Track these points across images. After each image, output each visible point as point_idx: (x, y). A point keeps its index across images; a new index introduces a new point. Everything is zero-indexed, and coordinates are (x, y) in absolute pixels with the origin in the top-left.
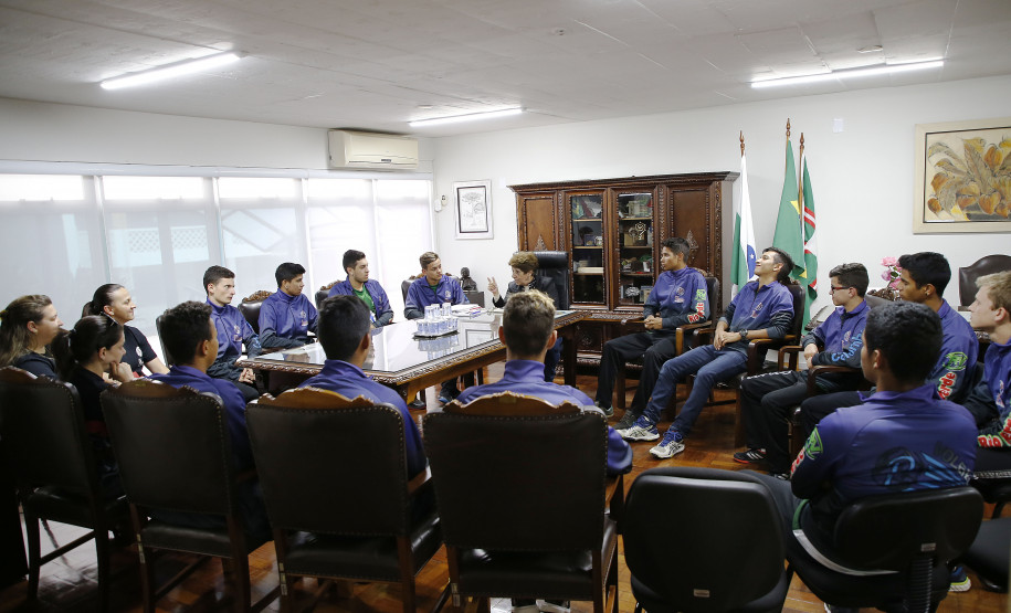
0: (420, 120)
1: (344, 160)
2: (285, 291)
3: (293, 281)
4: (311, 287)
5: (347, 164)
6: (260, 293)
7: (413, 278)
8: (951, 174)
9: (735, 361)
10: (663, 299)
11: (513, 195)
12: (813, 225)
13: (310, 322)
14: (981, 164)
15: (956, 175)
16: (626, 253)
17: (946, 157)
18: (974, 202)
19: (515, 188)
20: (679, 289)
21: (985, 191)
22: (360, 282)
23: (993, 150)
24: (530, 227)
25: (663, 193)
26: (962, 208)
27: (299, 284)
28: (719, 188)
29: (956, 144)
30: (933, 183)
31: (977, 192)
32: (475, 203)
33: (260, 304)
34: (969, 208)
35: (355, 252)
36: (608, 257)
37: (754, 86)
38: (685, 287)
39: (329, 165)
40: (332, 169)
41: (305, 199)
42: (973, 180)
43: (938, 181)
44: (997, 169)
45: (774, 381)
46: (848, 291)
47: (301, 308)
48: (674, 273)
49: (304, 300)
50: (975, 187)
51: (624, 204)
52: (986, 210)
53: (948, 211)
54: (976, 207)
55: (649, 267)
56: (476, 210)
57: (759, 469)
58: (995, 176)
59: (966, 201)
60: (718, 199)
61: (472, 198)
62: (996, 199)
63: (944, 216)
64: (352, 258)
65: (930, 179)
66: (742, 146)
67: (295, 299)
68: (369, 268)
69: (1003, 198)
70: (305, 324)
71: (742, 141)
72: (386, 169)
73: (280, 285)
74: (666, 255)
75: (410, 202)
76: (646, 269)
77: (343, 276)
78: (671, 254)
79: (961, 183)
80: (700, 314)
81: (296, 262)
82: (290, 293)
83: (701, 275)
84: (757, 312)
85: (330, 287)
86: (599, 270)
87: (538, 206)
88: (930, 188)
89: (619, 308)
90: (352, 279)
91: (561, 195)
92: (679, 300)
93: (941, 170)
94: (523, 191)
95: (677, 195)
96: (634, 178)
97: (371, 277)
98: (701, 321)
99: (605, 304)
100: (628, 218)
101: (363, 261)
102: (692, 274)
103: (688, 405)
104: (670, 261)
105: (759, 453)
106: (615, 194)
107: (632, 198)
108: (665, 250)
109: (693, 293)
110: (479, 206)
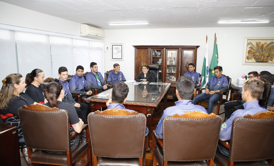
1: (86, 34)
7: (108, 72)
8: (253, 50)
11: (134, 49)
14: (259, 48)
15: (254, 51)
17: (252, 46)
18: (257, 57)
21: (260, 55)
23: (263, 45)
26: (254, 59)
29: (254, 43)
31: (258, 55)
34: (256, 59)
36: (164, 67)
39: (81, 35)
42: (257, 52)
43: (249, 52)
44: (263, 50)
50: (258, 54)
52: (260, 60)
53: (251, 59)
54: (258, 59)
58: (262, 51)
59: (256, 57)
60: (196, 53)
61: (117, 49)
62: (263, 57)
63: (250, 61)
65: (247, 51)
69: (264, 57)
71: (207, 38)
76: (173, 72)
79: (255, 53)
80: (200, 84)
88: (247, 53)
93: (250, 49)
99: (162, 81)
106: (166, 50)
110: (119, 51)
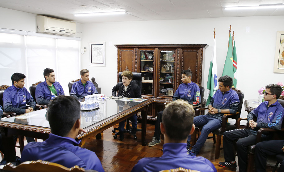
0: (80, 14)
1: (44, 29)
2: (15, 86)
3: (20, 82)
4: (28, 84)
5: (45, 31)
6: (3, 86)
7: (73, 81)
9: (217, 123)
10: (182, 95)
11: (116, 49)
12: (236, 67)
13: (27, 100)
16: (163, 75)
19: (117, 46)
20: (189, 91)
22: (51, 82)
24: (123, 62)
25: (179, 51)
27: (22, 83)
28: (202, 51)
30: (282, 54)
32: (98, 51)
33: (3, 91)
35: (49, 69)
36: (155, 76)
37: (226, 9)
38: (191, 90)
39: (37, 30)
40: (38, 32)
41: (26, 45)
45: (238, 133)
46: (273, 96)
47: (23, 93)
48: (187, 85)
49: (25, 90)
51: (162, 55)
55: (172, 81)
56: (98, 54)
57: (229, 170)
60: (202, 55)
61: (97, 49)
64: (48, 72)
65: (281, 52)
66: (214, 34)
67: (20, 89)
68: (55, 77)
70: (25, 101)
71: (214, 32)
72: (62, 34)
73: (13, 83)
74: (184, 77)
75: (71, 49)
76: (170, 82)
77: (43, 80)
78: (186, 76)
80: (198, 102)
81: (21, 72)
82: (18, 87)
83: (197, 85)
84: (224, 102)
85: (37, 84)
86: (151, 81)
87: (127, 54)
88: (281, 56)
89: (159, 97)
90: (47, 81)
91: (137, 50)
92: (188, 96)
94: (121, 48)
95: (185, 53)
96: (167, 45)
97: (57, 80)
98: (198, 105)
99: (153, 95)
100: (163, 61)
101: (53, 74)
102: (194, 85)
103: (199, 142)
104: (185, 80)
105: (231, 163)
106: (159, 51)
107: (165, 53)
108: (183, 75)
109: (195, 93)
110: (100, 53)
